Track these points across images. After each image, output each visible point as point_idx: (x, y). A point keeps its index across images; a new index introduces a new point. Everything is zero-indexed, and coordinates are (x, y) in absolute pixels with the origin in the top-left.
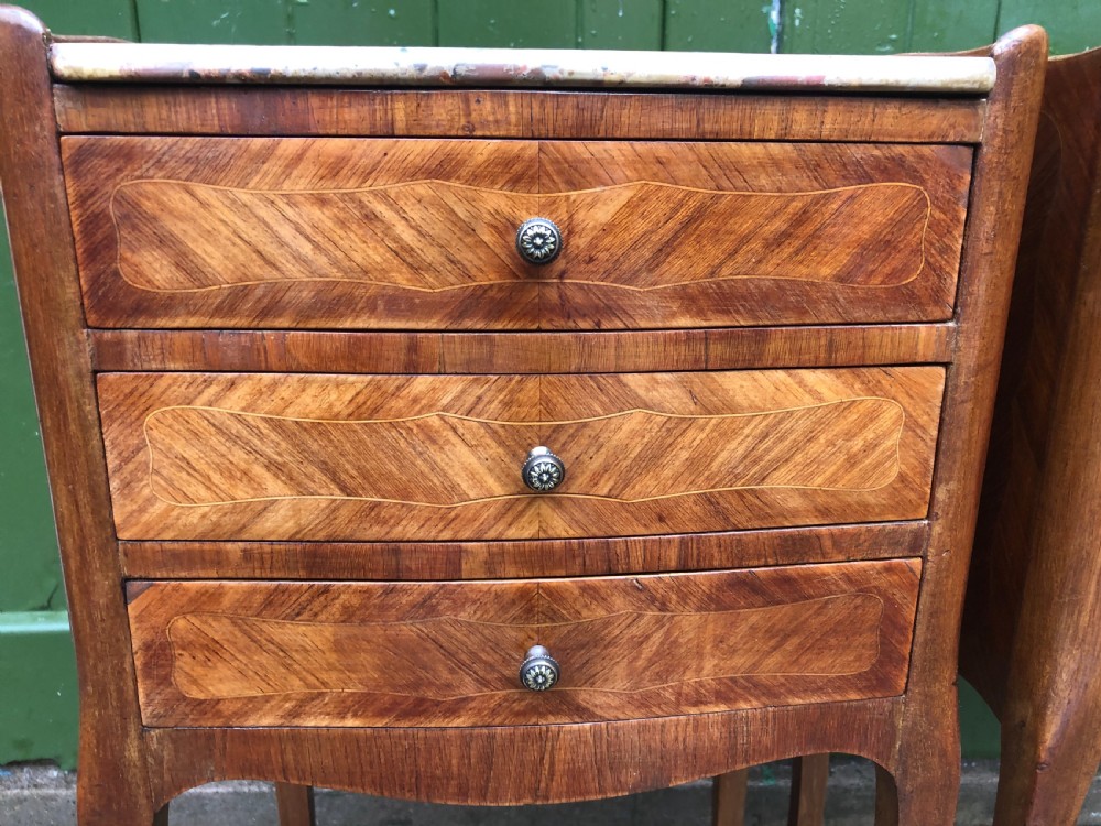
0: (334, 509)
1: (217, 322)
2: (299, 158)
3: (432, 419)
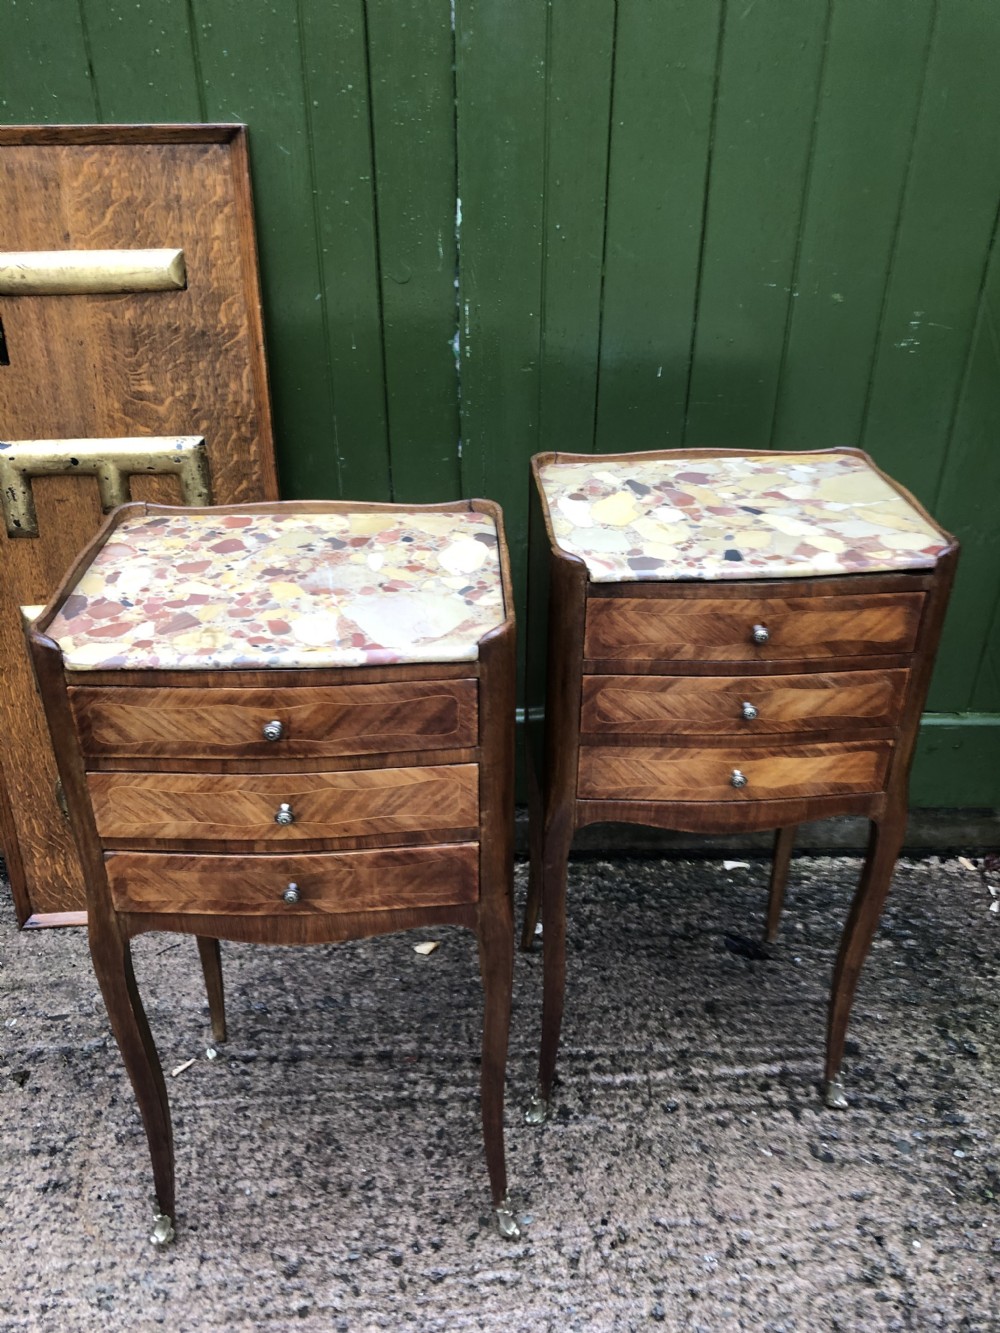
0: (194, 827)
1: (137, 756)
2: (167, 697)
3: (235, 792)
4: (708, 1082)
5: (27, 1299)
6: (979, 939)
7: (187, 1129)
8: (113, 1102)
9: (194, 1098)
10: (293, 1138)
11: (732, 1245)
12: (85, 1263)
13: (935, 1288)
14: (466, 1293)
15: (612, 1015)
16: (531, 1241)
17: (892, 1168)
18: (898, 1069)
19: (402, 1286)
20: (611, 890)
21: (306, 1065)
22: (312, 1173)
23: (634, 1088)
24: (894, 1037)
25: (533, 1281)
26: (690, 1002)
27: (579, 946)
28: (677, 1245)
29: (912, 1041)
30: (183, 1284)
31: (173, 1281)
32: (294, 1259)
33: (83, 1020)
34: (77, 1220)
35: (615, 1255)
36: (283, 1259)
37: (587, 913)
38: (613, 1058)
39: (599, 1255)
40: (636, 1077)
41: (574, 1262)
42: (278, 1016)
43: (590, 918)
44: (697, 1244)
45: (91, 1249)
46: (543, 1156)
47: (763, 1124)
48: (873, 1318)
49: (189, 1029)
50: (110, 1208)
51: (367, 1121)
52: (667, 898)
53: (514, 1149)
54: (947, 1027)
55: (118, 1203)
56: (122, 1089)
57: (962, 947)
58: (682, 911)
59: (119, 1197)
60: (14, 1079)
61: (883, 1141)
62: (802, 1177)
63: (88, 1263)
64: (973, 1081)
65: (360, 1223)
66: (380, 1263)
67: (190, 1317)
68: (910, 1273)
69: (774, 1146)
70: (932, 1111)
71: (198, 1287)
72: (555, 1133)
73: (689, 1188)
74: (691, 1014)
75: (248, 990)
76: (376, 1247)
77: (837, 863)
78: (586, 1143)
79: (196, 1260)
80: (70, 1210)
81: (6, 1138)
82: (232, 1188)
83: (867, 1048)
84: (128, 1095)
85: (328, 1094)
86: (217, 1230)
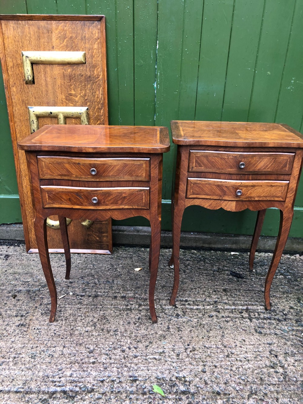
4: (223, 310)
5: (10, 355)
7: (62, 313)
8: (41, 304)
9: (65, 305)
10: (94, 317)
11: (228, 354)
12: (29, 346)
13: (294, 370)
14: (144, 361)
15: (194, 290)
16: (165, 349)
17: (281, 337)
18: (284, 310)
19: (124, 358)
20: (195, 258)
21: (99, 298)
22: (99, 326)
23: (200, 310)
24: (283, 302)
25: (165, 359)
26: (218, 288)
27: (185, 272)
28: (211, 353)
29: (289, 303)
30: (58, 353)
31: (55, 352)
32: (92, 348)
33: (34, 283)
34: (27, 334)
35: (191, 354)
36: (89, 348)
37: (188, 263)
38: (193, 302)
39: (186, 354)
40: (201, 307)
41: (178, 355)
42: (92, 285)
43: (188, 265)
44: (217, 353)
45: (31, 342)
46: (170, 326)
47: (240, 322)
48: (274, 378)
49: (65, 287)
50: (38, 332)
51: (116, 314)
52: (213, 261)
53: (162, 324)
54: (301, 300)
55: (40, 330)
56: (44, 301)
58: (217, 264)
59: (40, 329)
60: (12, 297)
61: (278, 329)
62: (252, 337)
63: (30, 346)
65: (113, 340)
66: (118, 351)
67: (59, 362)
68: (286, 366)
69: (243, 328)
70: (295, 322)
71: (62, 354)
72: (175, 320)
73: (215, 337)
74: (219, 292)
75: (84, 278)
76: (117, 347)
77: (266, 254)
78: (184, 324)
79: (62, 347)
80: (25, 331)
81: (8, 312)
82: (74, 329)
83: (274, 304)
84: (45, 303)
85: (105, 306)
86: (69, 339)
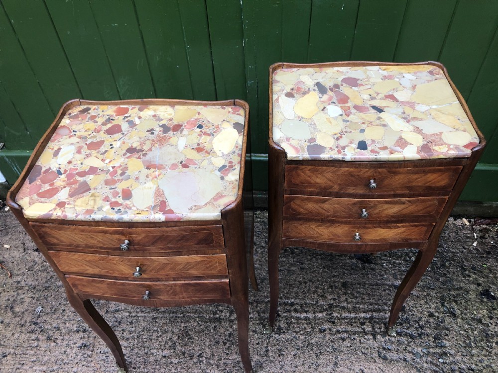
0: (100, 271)
4: (340, 320)
6: (466, 259)
7: (134, 326)
8: (107, 311)
9: (137, 312)
10: (173, 333)
15: (303, 285)
17: (411, 364)
18: (420, 319)
22: (180, 348)
23: (309, 320)
24: (421, 304)
26: (336, 282)
29: (428, 306)
34: (92, 361)
38: (301, 306)
40: (310, 315)
46: (269, 348)
47: (360, 340)
50: (104, 357)
51: (202, 327)
53: (258, 344)
54: (445, 301)
55: (107, 355)
57: (457, 263)
59: (108, 353)
61: (409, 352)
62: (373, 366)
64: (452, 327)
69: (363, 350)
70: (432, 340)
72: (275, 338)
74: (336, 288)
78: (287, 343)
80: (90, 357)
81: (67, 324)
82: (149, 352)
83: (408, 308)
84: (112, 309)
85: (188, 314)
86: (143, 370)
